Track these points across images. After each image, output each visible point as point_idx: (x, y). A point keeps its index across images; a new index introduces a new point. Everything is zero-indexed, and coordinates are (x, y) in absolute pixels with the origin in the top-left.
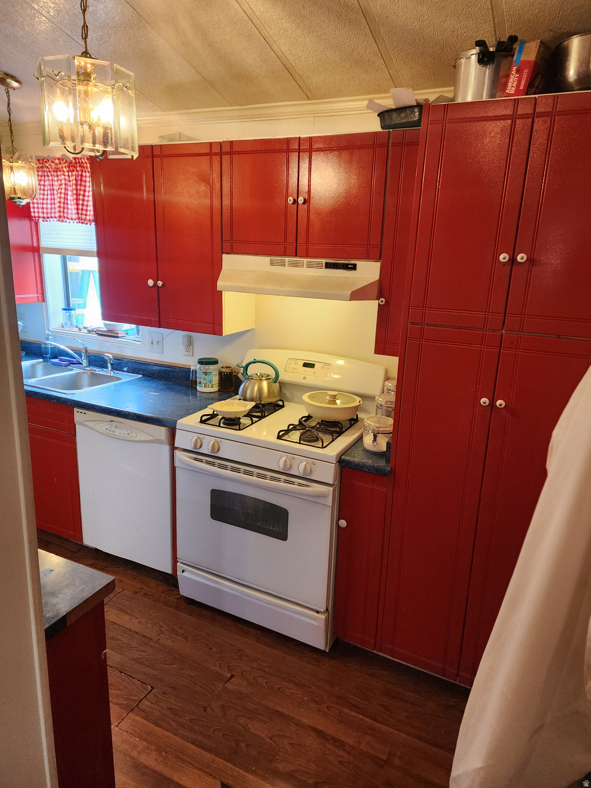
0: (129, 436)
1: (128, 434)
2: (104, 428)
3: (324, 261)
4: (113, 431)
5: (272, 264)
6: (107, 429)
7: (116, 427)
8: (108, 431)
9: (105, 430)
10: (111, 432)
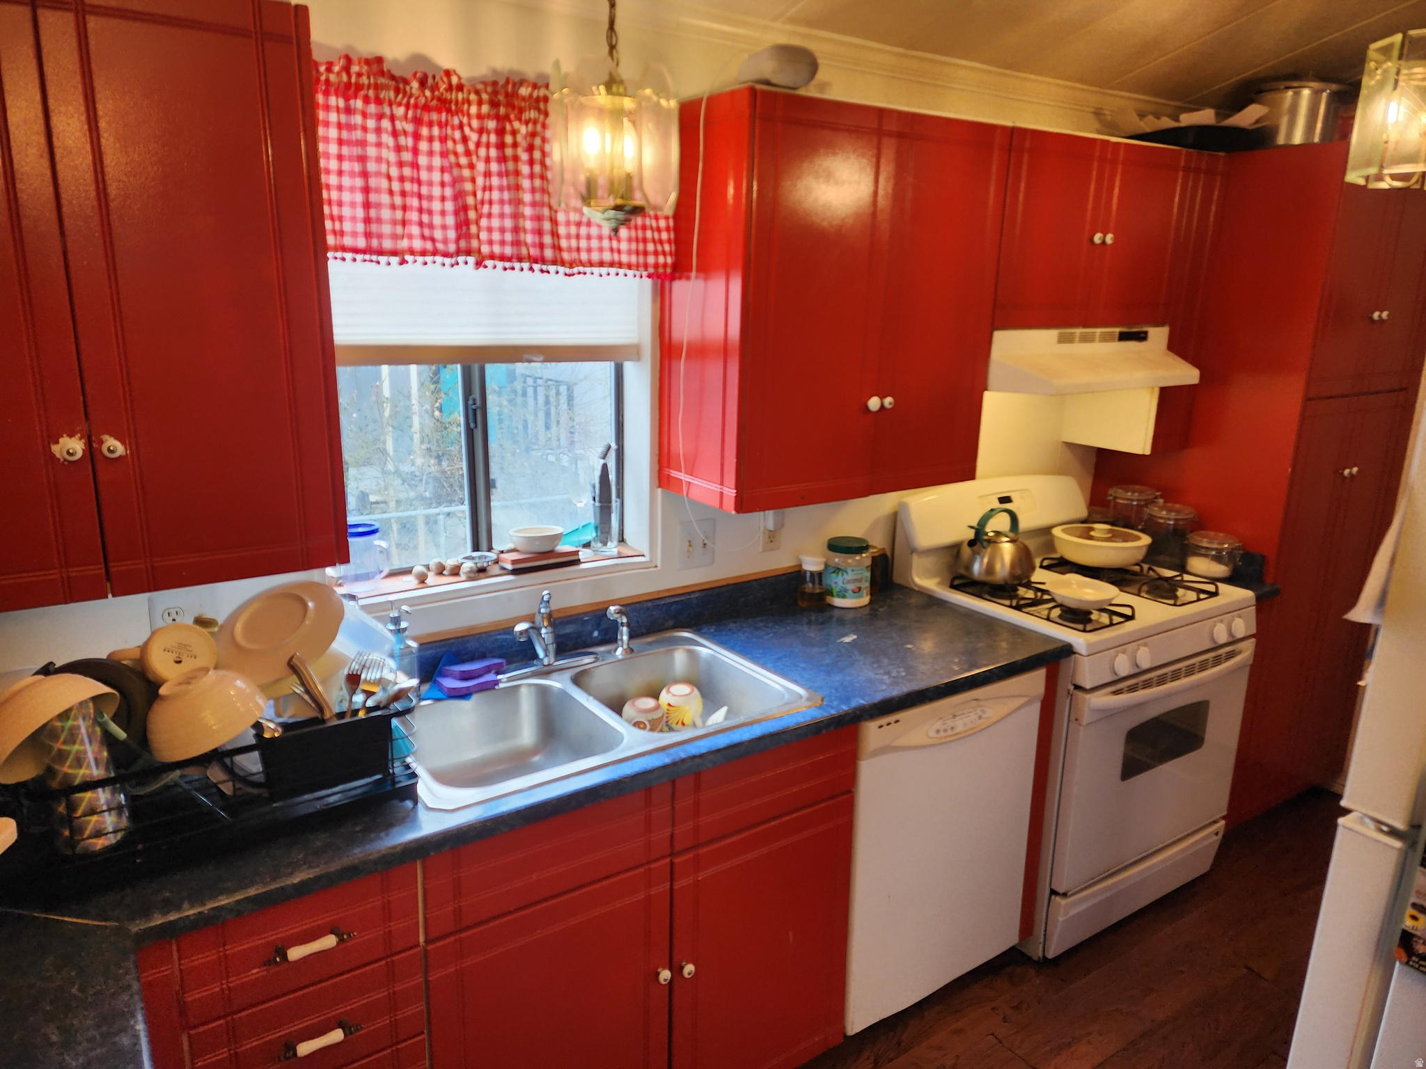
0: (983, 720)
1: (980, 717)
2: (932, 733)
3: (1117, 330)
4: (952, 728)
5: (1062, 340)
6: (938, 731)
7: (954, 716)
8: (942, 734)
9: (935, 735)
10: (950, 732)
